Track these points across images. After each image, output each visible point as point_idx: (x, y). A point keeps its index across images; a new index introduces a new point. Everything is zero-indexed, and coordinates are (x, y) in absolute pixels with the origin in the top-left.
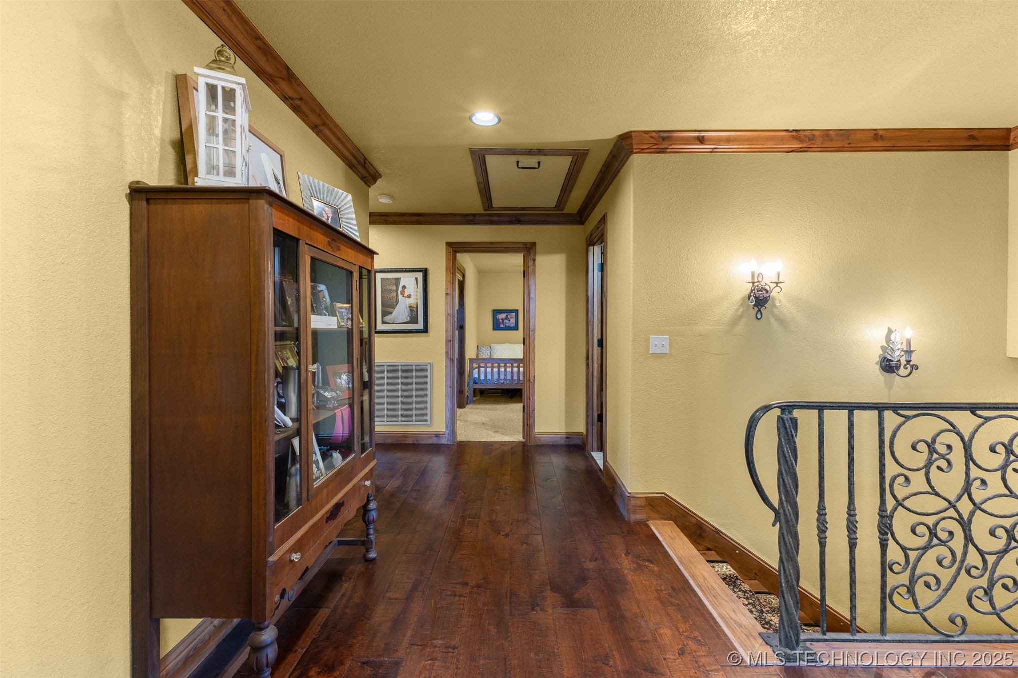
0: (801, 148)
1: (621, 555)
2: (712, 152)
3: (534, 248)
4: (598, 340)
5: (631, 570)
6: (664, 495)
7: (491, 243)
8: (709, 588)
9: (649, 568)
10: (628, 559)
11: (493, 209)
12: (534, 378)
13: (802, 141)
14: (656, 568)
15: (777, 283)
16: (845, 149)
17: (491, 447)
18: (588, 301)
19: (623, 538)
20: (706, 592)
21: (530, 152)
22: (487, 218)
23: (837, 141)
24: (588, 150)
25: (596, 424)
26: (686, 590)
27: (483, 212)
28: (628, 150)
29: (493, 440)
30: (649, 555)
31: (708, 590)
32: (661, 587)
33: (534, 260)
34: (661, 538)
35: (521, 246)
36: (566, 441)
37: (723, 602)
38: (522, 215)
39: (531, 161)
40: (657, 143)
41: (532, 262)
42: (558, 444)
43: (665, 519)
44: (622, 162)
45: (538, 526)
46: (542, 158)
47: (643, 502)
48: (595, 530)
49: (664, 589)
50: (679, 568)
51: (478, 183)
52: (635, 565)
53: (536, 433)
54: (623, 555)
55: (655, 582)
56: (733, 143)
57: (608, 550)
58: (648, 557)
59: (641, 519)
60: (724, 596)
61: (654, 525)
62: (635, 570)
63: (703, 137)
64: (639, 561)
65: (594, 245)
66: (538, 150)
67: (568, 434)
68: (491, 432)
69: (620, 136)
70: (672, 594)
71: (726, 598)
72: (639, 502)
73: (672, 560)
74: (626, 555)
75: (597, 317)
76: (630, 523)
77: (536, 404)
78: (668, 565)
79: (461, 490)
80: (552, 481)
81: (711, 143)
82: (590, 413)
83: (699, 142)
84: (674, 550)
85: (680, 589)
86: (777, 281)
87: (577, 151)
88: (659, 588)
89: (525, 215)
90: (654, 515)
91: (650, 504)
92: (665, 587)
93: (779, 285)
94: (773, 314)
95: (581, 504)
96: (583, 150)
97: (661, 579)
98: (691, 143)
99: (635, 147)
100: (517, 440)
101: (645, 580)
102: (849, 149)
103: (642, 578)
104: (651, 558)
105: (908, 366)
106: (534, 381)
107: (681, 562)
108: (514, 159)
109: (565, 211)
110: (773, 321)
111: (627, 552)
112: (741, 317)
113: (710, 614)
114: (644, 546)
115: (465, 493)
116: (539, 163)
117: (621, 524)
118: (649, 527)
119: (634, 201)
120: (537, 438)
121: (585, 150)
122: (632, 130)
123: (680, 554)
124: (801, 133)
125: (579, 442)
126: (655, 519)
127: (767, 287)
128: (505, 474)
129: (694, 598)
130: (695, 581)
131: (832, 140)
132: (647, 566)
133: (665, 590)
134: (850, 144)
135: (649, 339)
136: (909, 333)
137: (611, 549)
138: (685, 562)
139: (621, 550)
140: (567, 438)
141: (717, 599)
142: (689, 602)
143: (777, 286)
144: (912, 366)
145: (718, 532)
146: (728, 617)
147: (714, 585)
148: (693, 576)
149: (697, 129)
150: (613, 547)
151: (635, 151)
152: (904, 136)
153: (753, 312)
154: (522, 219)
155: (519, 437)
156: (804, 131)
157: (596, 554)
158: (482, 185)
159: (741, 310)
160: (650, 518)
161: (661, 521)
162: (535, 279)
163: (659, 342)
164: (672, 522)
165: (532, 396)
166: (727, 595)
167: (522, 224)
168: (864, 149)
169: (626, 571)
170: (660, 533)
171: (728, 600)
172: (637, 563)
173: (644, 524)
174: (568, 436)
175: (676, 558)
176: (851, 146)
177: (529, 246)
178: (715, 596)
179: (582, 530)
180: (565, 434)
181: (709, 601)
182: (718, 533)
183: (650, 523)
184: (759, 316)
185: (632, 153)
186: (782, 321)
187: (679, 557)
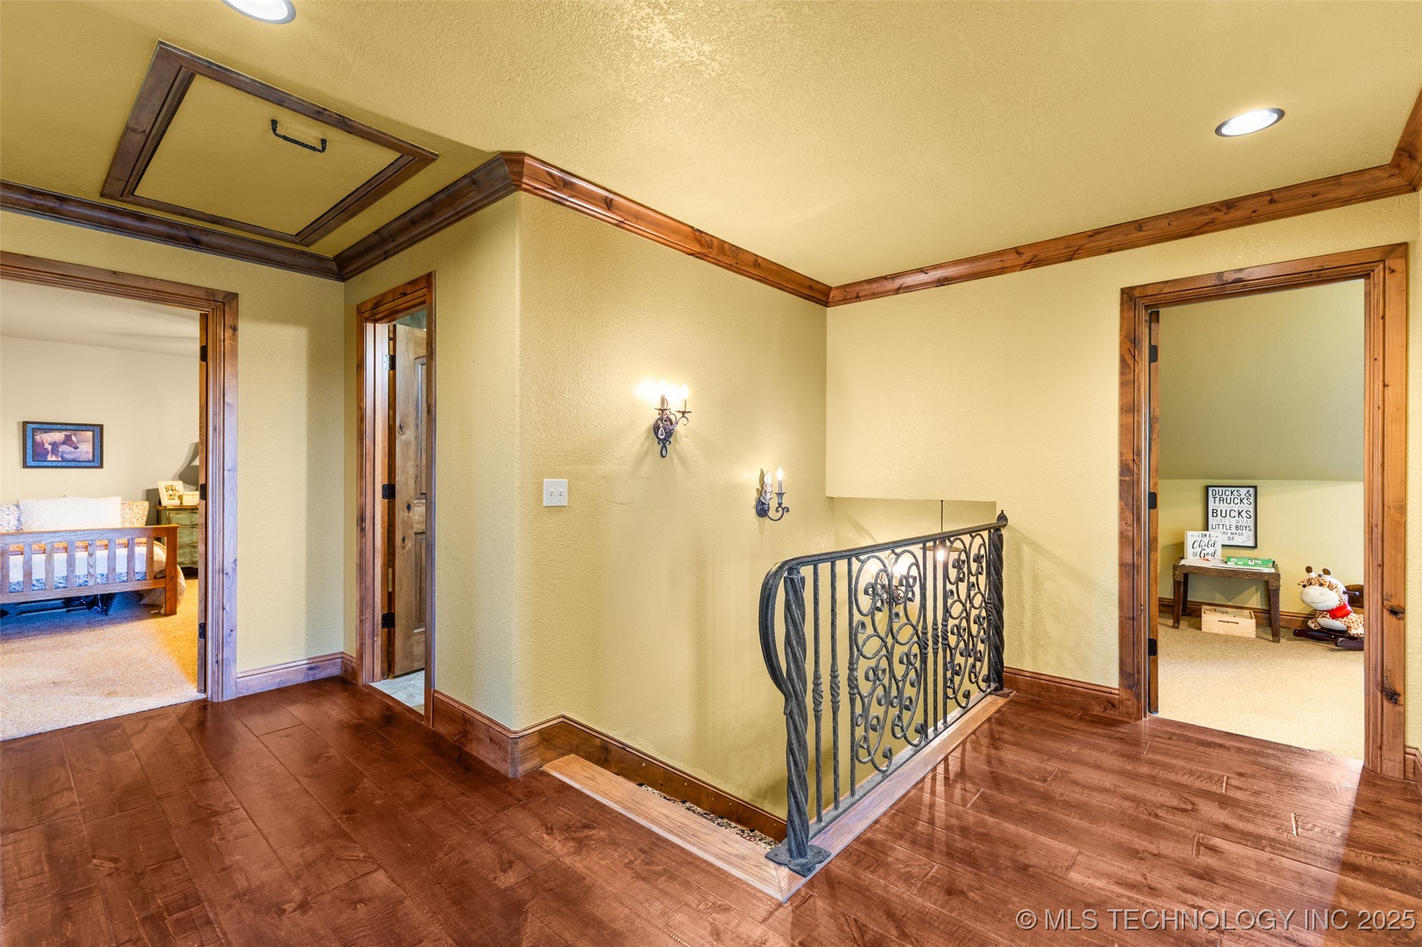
0: (700, 253)
1: (542, 838)
2: (617, 225)
3: (233, 304)
4: (383, 486)
5: (574, 853)
6: (561, 719)
7: (114, 273)
8: (679, 827)
9: (593, 837)
10: (556, 839)
11: (131, 198)
12: (232, 565)
13: (702, 245)
14: (602, 834)
15: (684, 413)
16: (733, 268)
17: (119, 731)
18: (362, 419)
19: (524, 808)
20: (682, 835)
21: (319, 114)
22: (104, 215)
23: (728, 256)
24: (437, 155)
25: (380, 632)
26: (657, 845)
27: (95, 198)
28: (513, 181)
29: (112, 714)
30: (579, 818)
31: (681, 830)
32: (628, 858)
33: (235, 329)
34: (577, 786)
35: (201, 294)
36: (309, 675)
37: (708, 837)
38: (207, 232)
39: (309, 131)
40: (556, 186)
41: (229, 333)
42: (290, 684)
43: (564, 755)
44: (489, 196)
45: (362, 855)
46: (336, 137)
47: (535, 740)
48: (472, 816)
49: (633, 858)
50: (629, 819)
51: (128, 129)
52: (571, 843)
53: (239, 675)
54: (546, 836)
55: (616, 855)
56: (640, 222)
57: (518, 839)
58: (580, 821)
59: (532, 768)
60: (702, 830)
61: (555, 769)
62: (578, 851)
63: (611, 200)
64: (573, 834)
65: (376, 321)
66: (340, 116)
67: (311, 661)
68: (94, 698)
69: (503, 153)
70: (647, 861)
71: (706, 831)
72: (530, 742)
73: (612, 811)
74: (548, 834)
75: (380, 447)
76: (519, 781)
77: (238, 618)
78: (613, 821)
79: (94, 857)
80: (329, 758)
81: (619, 213)
82: (368, 615)
83: (605, 206)
84: (605, 795)
85: (651, 848)
86: (683, 410)
87: (416, 149)
88: (627, 860)
89: (214, 233)
90: (549, 754)
91: (545, 740)
92: (632, 854)
93: (686, 415)
94: (676, 451)
95: (417, 781)
96: (428, 152)
97: (619, 845)
98: (597, 203)
99: (525, 180)
100: (183, 701)
101: (602, 859)
102: (735, 269)
103: (596, 859)
104: (584, 821)
105: (780, 509)
106: (234, 570)
107: (626, 808)
108: (268, 110)
109: (313, 249)
110: (676, 460)
111: (547, 828)
112: (646, 453)
113: (705, 861)
114: (563, 807)
115: (115, 860)
116: (324, 142)
117: (506, 787)
118: (549, 775)
119: (522, 266)
120: (240, 685)
121: (432, 153)
122: (526, 152)
123: (617, 798)
124: (703, 235)
125: (335, 671)
126: (552, 760)
127: (672, 417)
128: (207, 780)
129: (673, 850)
130: (660, 826)
131: (725, 254)
132: (589, 837)
133: (636, 859)
134: (737, 263)
135: (541, 484)
136: (780, 475)
137: (521, 834)
138: (630, 806)
139: (536, 832)
140: (310, 669)
141: (698, 837)
142: (675, 861)
143: (683, 416)
144: (783, 509)
145: (624, 747)
146: (725, 854)
147: (683, 820)
148: (653, 821)
149: (607, 187)
150: (522, 831)
151: (524, 186)
152: (773, 270)
153: (658, 448)
154: (204, 238)
155: (189, 693)
156: (706, 234)
157: (505, 856)
158: (138, 139)
159: (646, 444)
160: (545, 761)
161: (560, 759)
162: (237, 365)
163: (556, 490)
164: (572, 755)
165: (229, 601)
166: (705, 827)
167: (201, 250)
168: (745, 273)
169: (568, 860)
170: (571, 778)
171: (709, 833)
172: (573, 839)
173: (538, 774)
174: (313, 665)
175: (615, 805)
176: (737, 266)
177: (220, 298)
178: (694, 835)
179: (452, 826)
180: (306, 662)
181: (694, 845)
182: (624, 749)
183: (546, 768)
184: (664, 453)
185: (518, 187)
186: (683, 460)
187: (618, 802)
